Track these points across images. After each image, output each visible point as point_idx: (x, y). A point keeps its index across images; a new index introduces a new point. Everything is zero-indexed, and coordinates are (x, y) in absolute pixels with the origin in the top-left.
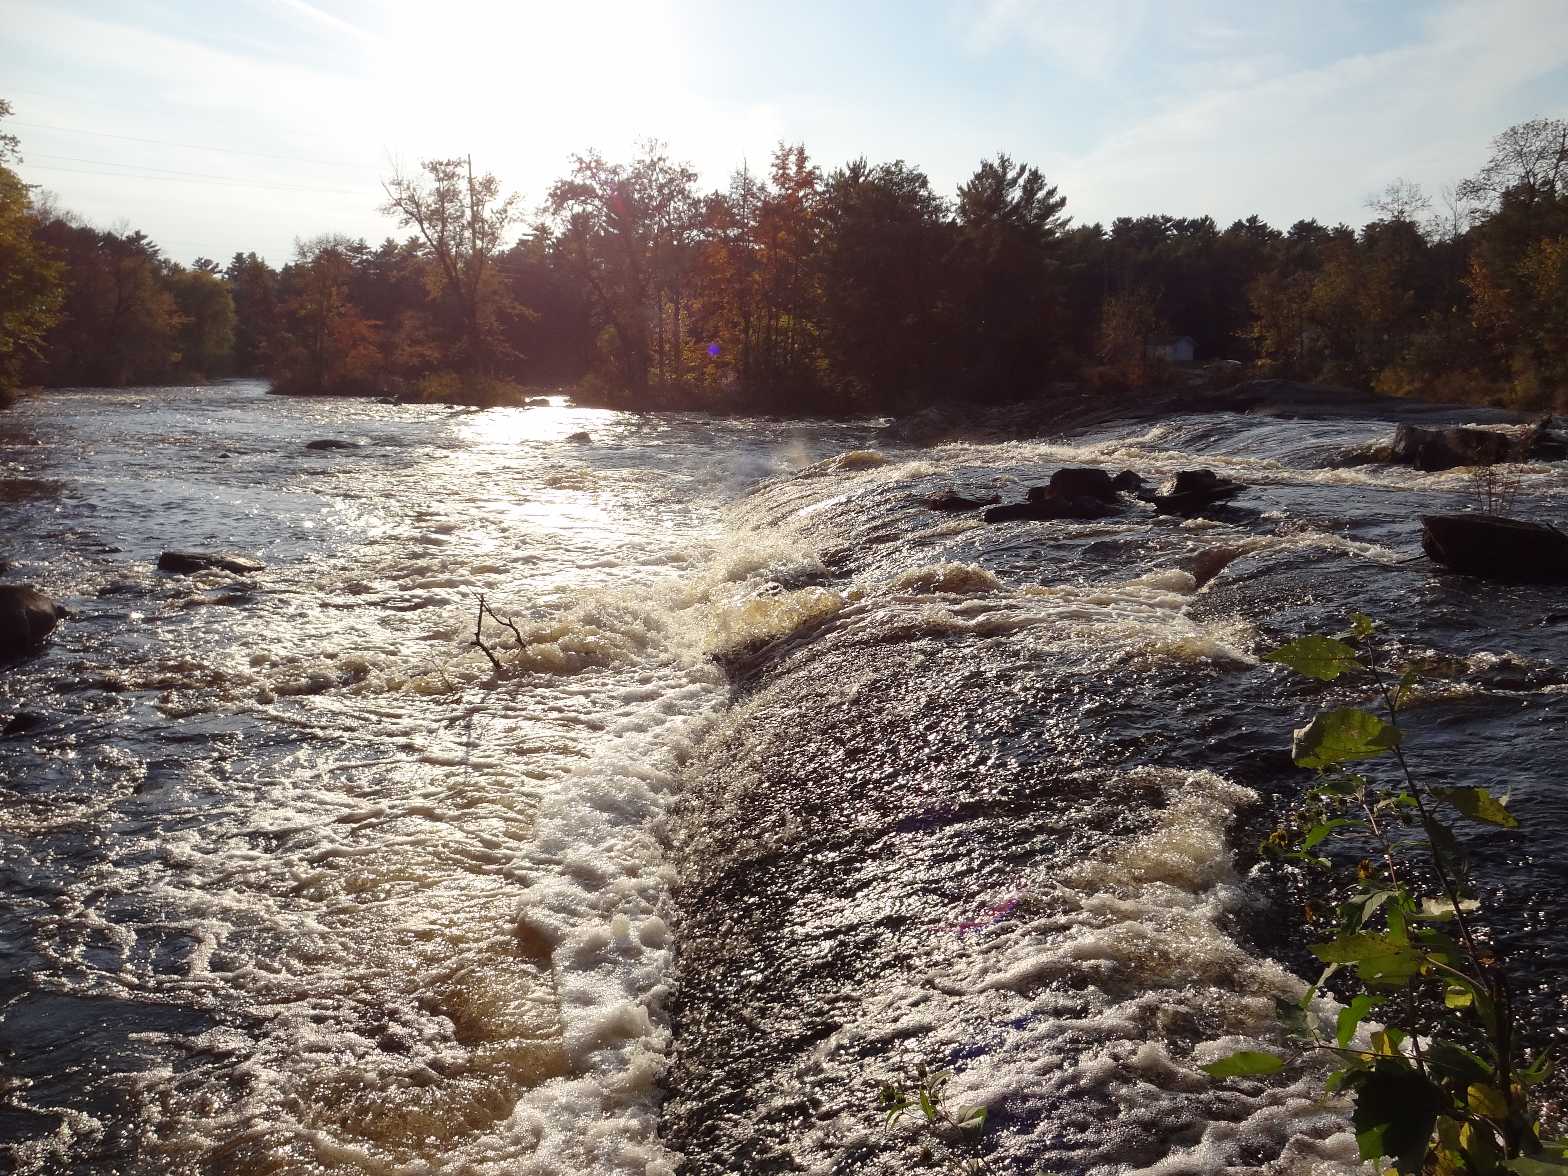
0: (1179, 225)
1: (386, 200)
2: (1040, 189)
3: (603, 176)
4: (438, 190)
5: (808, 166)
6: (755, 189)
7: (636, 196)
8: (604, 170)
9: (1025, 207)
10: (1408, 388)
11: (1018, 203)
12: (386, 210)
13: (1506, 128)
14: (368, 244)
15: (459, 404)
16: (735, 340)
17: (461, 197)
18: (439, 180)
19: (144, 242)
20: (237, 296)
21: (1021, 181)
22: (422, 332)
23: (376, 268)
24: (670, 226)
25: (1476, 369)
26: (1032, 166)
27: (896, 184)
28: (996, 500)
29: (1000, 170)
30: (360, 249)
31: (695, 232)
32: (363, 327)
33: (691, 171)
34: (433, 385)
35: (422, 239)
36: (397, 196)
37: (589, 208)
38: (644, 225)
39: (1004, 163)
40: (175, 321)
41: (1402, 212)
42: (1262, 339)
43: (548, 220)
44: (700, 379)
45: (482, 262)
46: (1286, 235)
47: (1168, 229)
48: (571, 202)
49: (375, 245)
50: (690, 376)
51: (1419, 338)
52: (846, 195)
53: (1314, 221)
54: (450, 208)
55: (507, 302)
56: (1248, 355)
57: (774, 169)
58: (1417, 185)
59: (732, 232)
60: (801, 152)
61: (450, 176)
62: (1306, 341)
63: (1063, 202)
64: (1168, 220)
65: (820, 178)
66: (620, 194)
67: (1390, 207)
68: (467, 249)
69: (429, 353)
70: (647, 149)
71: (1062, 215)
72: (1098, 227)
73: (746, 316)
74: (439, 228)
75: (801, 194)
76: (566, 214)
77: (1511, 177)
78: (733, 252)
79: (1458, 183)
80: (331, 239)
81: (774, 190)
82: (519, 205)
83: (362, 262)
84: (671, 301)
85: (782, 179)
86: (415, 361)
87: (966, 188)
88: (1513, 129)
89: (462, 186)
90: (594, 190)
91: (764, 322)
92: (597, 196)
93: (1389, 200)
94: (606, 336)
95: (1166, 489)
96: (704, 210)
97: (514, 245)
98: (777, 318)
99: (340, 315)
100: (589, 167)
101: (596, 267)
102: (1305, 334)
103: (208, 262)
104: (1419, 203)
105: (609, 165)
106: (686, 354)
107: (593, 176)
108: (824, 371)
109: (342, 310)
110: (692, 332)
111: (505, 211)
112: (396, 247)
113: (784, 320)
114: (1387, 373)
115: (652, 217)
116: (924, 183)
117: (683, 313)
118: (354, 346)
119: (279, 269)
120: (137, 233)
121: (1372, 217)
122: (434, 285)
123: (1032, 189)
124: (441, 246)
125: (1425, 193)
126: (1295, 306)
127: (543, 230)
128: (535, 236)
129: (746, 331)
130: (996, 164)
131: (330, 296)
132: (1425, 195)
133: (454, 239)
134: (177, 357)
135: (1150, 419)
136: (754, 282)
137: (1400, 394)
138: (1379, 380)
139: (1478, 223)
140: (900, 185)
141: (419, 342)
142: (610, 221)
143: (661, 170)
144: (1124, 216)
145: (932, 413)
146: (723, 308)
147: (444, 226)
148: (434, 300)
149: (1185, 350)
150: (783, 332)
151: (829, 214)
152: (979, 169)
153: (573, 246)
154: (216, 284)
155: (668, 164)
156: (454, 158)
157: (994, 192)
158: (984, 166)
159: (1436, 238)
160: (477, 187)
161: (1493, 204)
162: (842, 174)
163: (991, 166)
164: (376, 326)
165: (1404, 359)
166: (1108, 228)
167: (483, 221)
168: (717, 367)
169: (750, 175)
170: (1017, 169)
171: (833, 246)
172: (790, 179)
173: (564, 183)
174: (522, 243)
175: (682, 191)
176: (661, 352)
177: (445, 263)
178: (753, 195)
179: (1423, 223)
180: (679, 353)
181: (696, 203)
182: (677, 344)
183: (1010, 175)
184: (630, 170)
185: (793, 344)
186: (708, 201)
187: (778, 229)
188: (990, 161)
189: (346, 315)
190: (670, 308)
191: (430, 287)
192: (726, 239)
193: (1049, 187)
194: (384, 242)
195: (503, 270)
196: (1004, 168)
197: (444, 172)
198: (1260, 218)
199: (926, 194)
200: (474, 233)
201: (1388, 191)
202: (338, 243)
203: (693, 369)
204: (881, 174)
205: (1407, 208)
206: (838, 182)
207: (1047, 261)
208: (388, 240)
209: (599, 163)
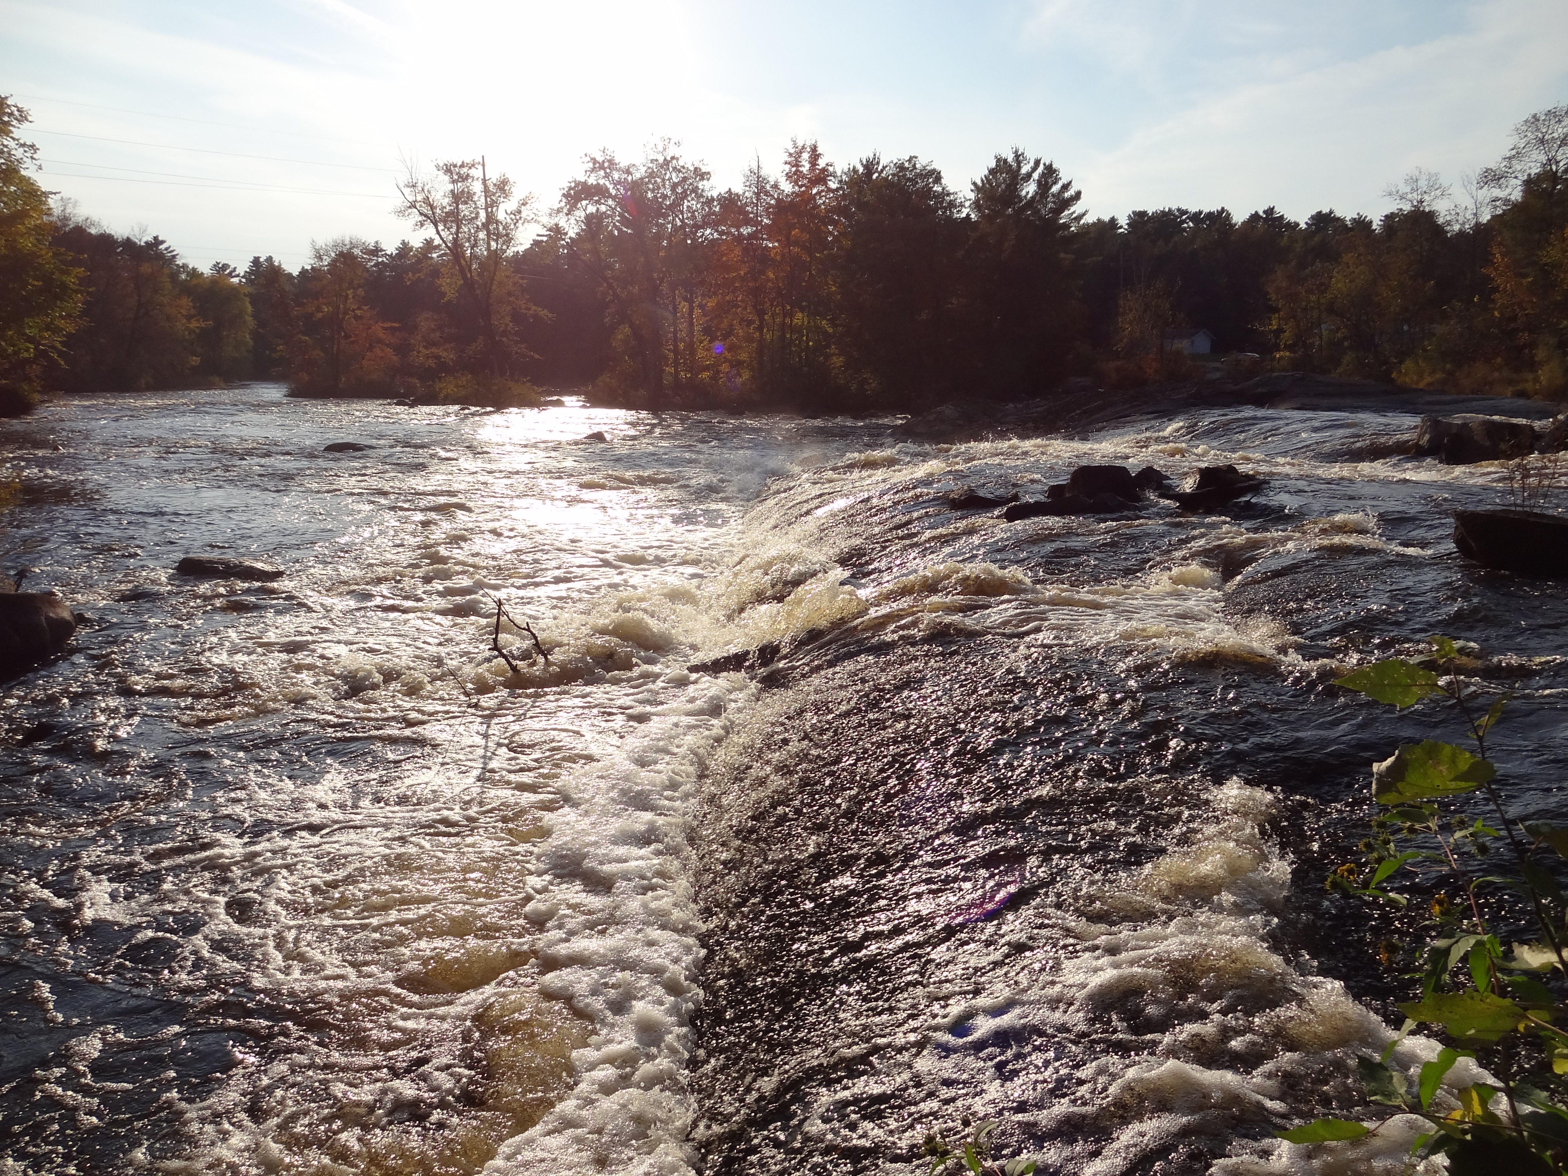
0: (1196, 217)
1: (399, 202)
2: (1055, 183)
3: (616, 175)
4: (452, 192)
5: (822, 163)
6: (768, 187)
7: (650, 195)
8: (619, 170)
9: (1040, 202)
10: (1428, 379)
11: (1033, 198)
12: (401, 213)
13: (1527, 115)
14: (384, 247)
15: (474, 405)
16: (749, 339)
17: (476, 198)
18: (454, 182)
19: (162, 247)
20: (255, 300)
21: (1036, 176)
22: (438, 334)
23: (392, 270)
24: (684, 225)
25: (1499, 360)
26: (1046, 159)
27: (909, 179)
28: (1016, 497)
29: (1014, 165)
30: (376, 251)
31: (708, 231)
32: (378, 329)
33: (704, 169)
34: (449, 386)
35: (437, 241)
36: (411, 198)
37: (603, 208)
38: (657, 225)
39: (1018, 157)
40: (194, 325)
41: (1421, 202)
42: (1280, 331)
43: (562, 221)
44: (715, 378)
45: (496, 263)
46: (1303, 226)
47: (1184, 222)
48: (584, 203)
49: (391, 247)
50: (705, 375)
51: (1439, 329)
52: (859, 192)
53: (1331, 212)
54: (465, 210)
55: (521, 303)
56: (1266, 348)
57: (787, 168)
58: (1436, 174)
59: (746, 231)
60: (814, 149)
61: (464, 178)
62: (1324, 333)
63: (1078, 195)
64: (1185, 212)
65: (834, 175)
66: (633, 194)
67: (1409, 196)
68: (482, 250)
69: (445, 354)
70: (660, 148)
71: (1077, 208)
72: (1113, 220)
73: (761, 313)
74: (454, 230)
75: (814, 191)
76: (580, 214)
77: (1533, 164)
78: (746, 250)
79: (1478, 171)
80: (347, 242)
81: (787, 187)
82: (533, 205)
83: (377, 264)
84: (685, 299)
85: (794, 176)
86: (431, 363)
87: (979, 183)
88: (1534, 116)
89: (477, 187)
90: (607, 190)
91: (779, 320)
92: (610, 196)
93: (1408, 189)
94: (620, 336)
95: (1188, 485)
96: (717, 209)
97: (528, 246)
98: (792, 316)
99: (356, 317)
100: (602, 167)
101: (610, 267)
102: (1324, 326)
103: (225, 266)
104: (1438, 192)
105: (622, 165)
106: (701, 353)
107: (607, 176)
108: (839, 368)
109: (359, 312)
110: (707, 331)
111: (520, 212)
112: (411, 249)
113: (799, 318)
114: (1408, 364)
115: (665, 216)
116: (938, 179)
117: (697, 312)
118: (371, 348)
119: (295, 273)
120: (156, 238)
121: (1392, 206)
122: (449, 286)
123: (1047, 182)
124: (456, 248)
125: (1444, 181)
126: (1313, 298)
127: (557, 230)
128: (549, 236)
129: (760, 329)
130: (1010, 158)
131: (347, 297)
132: (1445, 184)
133: (469, 240)
134: (195, 361)
135: (1169, 414)
136: (768, 280)
137: (1422, 385)
138: (1400, 372)
139: (1499, 212)
140: (913, 181)
141: (434, 344)
142: (624, 221)
143: (675, 168)
144: (1140, 208)
145: (948, 410)
146: (737, 306)
147: (458, 228)
148: (449, 301)
149: (1202, 343)
150: (799, 330)
151: (842, 210)
152: (993, 164)
153: (588, 246)
154: (234, 289)
155: (681, 163)
156: (468, 160)
157: (1008, 186)
158: (998, 160)
159: (1457, 228)
160: (491, 188)
161: (1514, 192)
162: (855, 171)
163: (1005, 161)
164: (392, 328)
165: (1425, 350)
166: (1123, 221)
167: (497, 222)
168: (732, 366)
169: (763, 173)
170: (1032, 164)
171: (847, 243)
172: (804, 176)
173: (577, 184)
174: (536, 243)
175: (695, 190)
176: (676, 351)
177: (460, 265)
178: (767, 193)
179: (1443, 213)
180: (693, 353)
181: (710, 201)
182: (692, 343)
183: (1025, 169)
184: (643, 169)
185: (807, 342)
186: (721, 199)
187: (792, 227)
188: (1004, 156)
189: (361, 317)
190: (684, 307)
191: (445, 288)
192: (740, 237)
193: (1064, 181)
194: (399, 244)
195: (517, 271)
196: (1019, 163)
197: (458, 174)
198: (1277, 209)
199: (940, 189)
200: (488, 235)
201: (1406, 181)
202: (353, 246)
203: (707, 368)
204: (894, 170)
205: (1426, 197)
206: (851, 179)
207: (1062, 255)
208: (404, 243)
209: (611, 162)
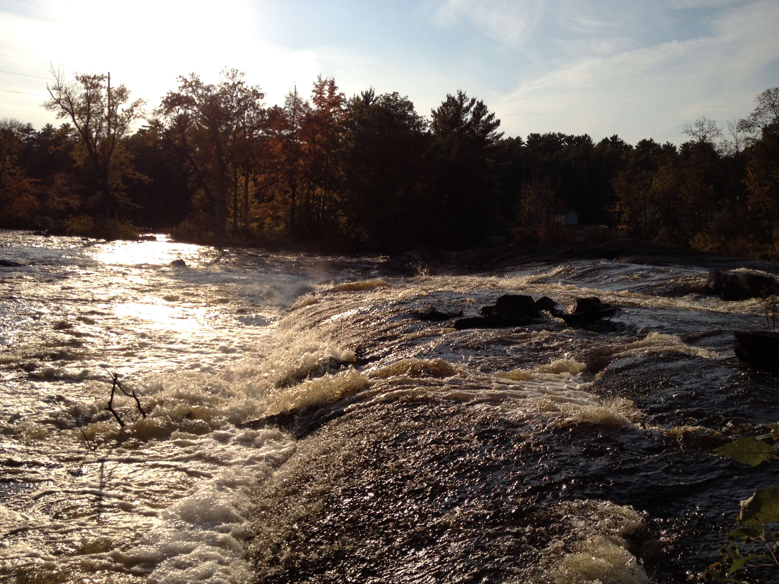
0: (570, 139)
1: (49, 99)
2: (484, 114)
3: (200, 91)
4: (86, 94)
5: (337, 93)
6: (301, 106)
7: (222, 106)
8: (202, 88)
9: (475, 126)
10: (711, 246)
11: (470, 123)
12: (49, 106)
14: (34, 127)
15: (92, 237)
16: (285, 202)
17: (102, 100)
18: (87, 88)
21: (472, 109)
22: (68, 188)
23: (38, 143)
24: (244, 126)
25: (752, 236)
26: (479, 100)
27: (393, 107)
29: (459, 102)
30: (28, 129)
31: (261, 132)
32: (26, 183)
33: (260, 91)
34: (75, 225)
35: (73, 125)
36: (57, 97)
37: (190, 112)
38: (227, 125)
39: (462, 97)
41: (704, 137)
42: (621, 212)
43: (162, 119)
44: (261, 226)
45: (114, 143)
46: (634, 148)
47: (562, 142)
48: (177, 107)
49: (39, 128)
50: (254, 225)
51: (717, 215)
52: (361, 112)
53: (651, 140)
54: (94, 107)
55: (130, 170)
56: (612, 222)
57: (314, 94)
58: (714, 121)
59: (285, 133)
60: (332, 83)
61: (96, 86)
62: (648, 215)
63: (498, 123)
64: (563, 136)
65: (344, 101)
66: (211, 104)
67: (698, 133)
68: (104, 134)
69: (72, 202)
70: (230, 76)
71: (498, 131)
72: (518, 139)
73: (294, 187)
74: (85, 120)
75: (331, 110)
76: (174, 114)
77: (768, 119)
78: (285, 146)
79: (737, 121)
80: (8, 123)
81: (314, 107)
82: (142, 106)
83: (28, 139)
84: (243, 175)
85: (319, 100)
86: (62, 207)
87: (437, 111)
88: (768, 91)
89: (104, 93)
90: (194, 100)
91: (305, 191)
92: (195, 104)
93: (698, 129)
94: (198, 196)
96: (267, 118)
97: (135, 132)
98: (314, 190)
99: (11, 174)
100: (190, 85)
101: (193, 150)
102: (647, 210)
104: (715, 132)
105: (204, 85)
106: (252, 210)
107: (193, 91)
108: (344, 224)
109: (13, 171)
110: (256, 196)
111: (132, 111)
112: (54, 130)
113: (319, 191)
114: (699, 236)
115: (232, 120)
116: (411, 107)
117: (251, 183)
118: (19, 195)
121: (687, 139)
122: (79, 157)
123: (479, 114)
124: (86, 131)
126: (641, 193)
127: (156, 124)
128: (151, 127)
129: (293, 196)
130: (457, 97)
132: (719, 128)
133: (95, 127)
136: (299, 165)
137: (707, 249)
138: (694, 240)
139: (749, 146)
140: (395, 108)
141: (65, 194)
142: (204, 121)
143: (240, 90)
144: (535, 132)
146: (278, 181)
147: (89, 118)
148: (78, 167)
149: (573, 218)
150: (318, 198)
151: (349, 124)
152: (446, 100)
153: (178, 135)
155: (244, 86)
156: (99, 75)
157: (455, 114)
158: (449, 98)
159: (725, 154)
160: (113, 94)
161: (758, 135)
162: (358, 98)
163: (453, 99)
164: (36, 182)
165: (708, 228)
166: (525, 139)
167: (116, 116)
168: (273, 219)
169: (299, 96)
170: (470, 101)
171: (352, 145)
172: (325, 101)
173: (173, 95)
174: (142, 131)
175: (253, 104)
176: (235, 208)
177: (88, 143)
178: (300, 110)
179: (718, 144)
180: (247, 209)
181: (263, 112)
182: (247, 204)
183: (465, 105)
184: (219, 89)
185: (323, 206)
186: (269, 111)
187: (316, 132)
188: (452, 96)
189: (15, 174)
190: (242, 179)
191: (76, 158)
192: (281, 137)
193: (490, 113)
194: (44, 126)
195: (127, 149)
196: (462, 100)
197: (91, 83)
198: (619, 137)
199: (412, 114)
200: (109, 124)
201: (696, 124)
202: (13, 125)
203: (256, 220)
204: (384, 101)
205: (708, 135)
206: (355, 103)
207: (488, 159)
208: (48, 125)
209: (198, 83)
